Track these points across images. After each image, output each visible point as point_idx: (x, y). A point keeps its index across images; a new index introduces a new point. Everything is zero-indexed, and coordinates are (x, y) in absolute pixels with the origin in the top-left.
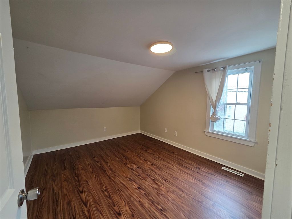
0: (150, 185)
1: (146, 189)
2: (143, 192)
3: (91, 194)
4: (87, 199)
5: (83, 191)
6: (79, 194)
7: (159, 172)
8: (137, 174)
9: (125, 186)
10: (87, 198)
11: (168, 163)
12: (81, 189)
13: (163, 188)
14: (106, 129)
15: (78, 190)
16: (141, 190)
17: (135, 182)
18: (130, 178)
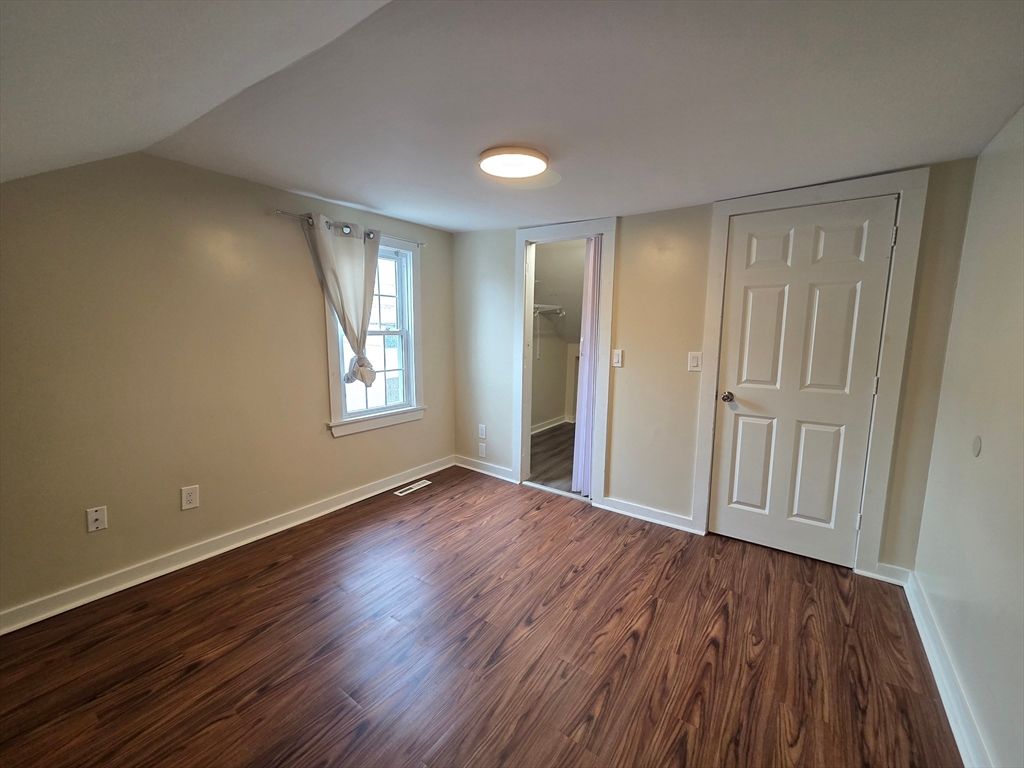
0: (502, 602)
1: (525, 605)
2: (541, 609)
3: (695, 617)
4: (714, 616)
5: (707, 643)
6: (725, 647)
10: (713, 618)
12: (710, 656)
13: (506, 575)
15: (721, 659)
16: (536, 615)
17: (504, 640)
18: (490, 663)
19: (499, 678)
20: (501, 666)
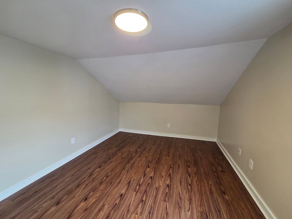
1: (124, 201)
2: (117, 202)
7: (159, 199)
8: (141, 182)
9: (118, 184)
11: (190, 200)
14: (170, 126)
16: (119, 199)
17: (128, 188)
18: (130, 181)
19: (127, 179)
20: (127, 181)
